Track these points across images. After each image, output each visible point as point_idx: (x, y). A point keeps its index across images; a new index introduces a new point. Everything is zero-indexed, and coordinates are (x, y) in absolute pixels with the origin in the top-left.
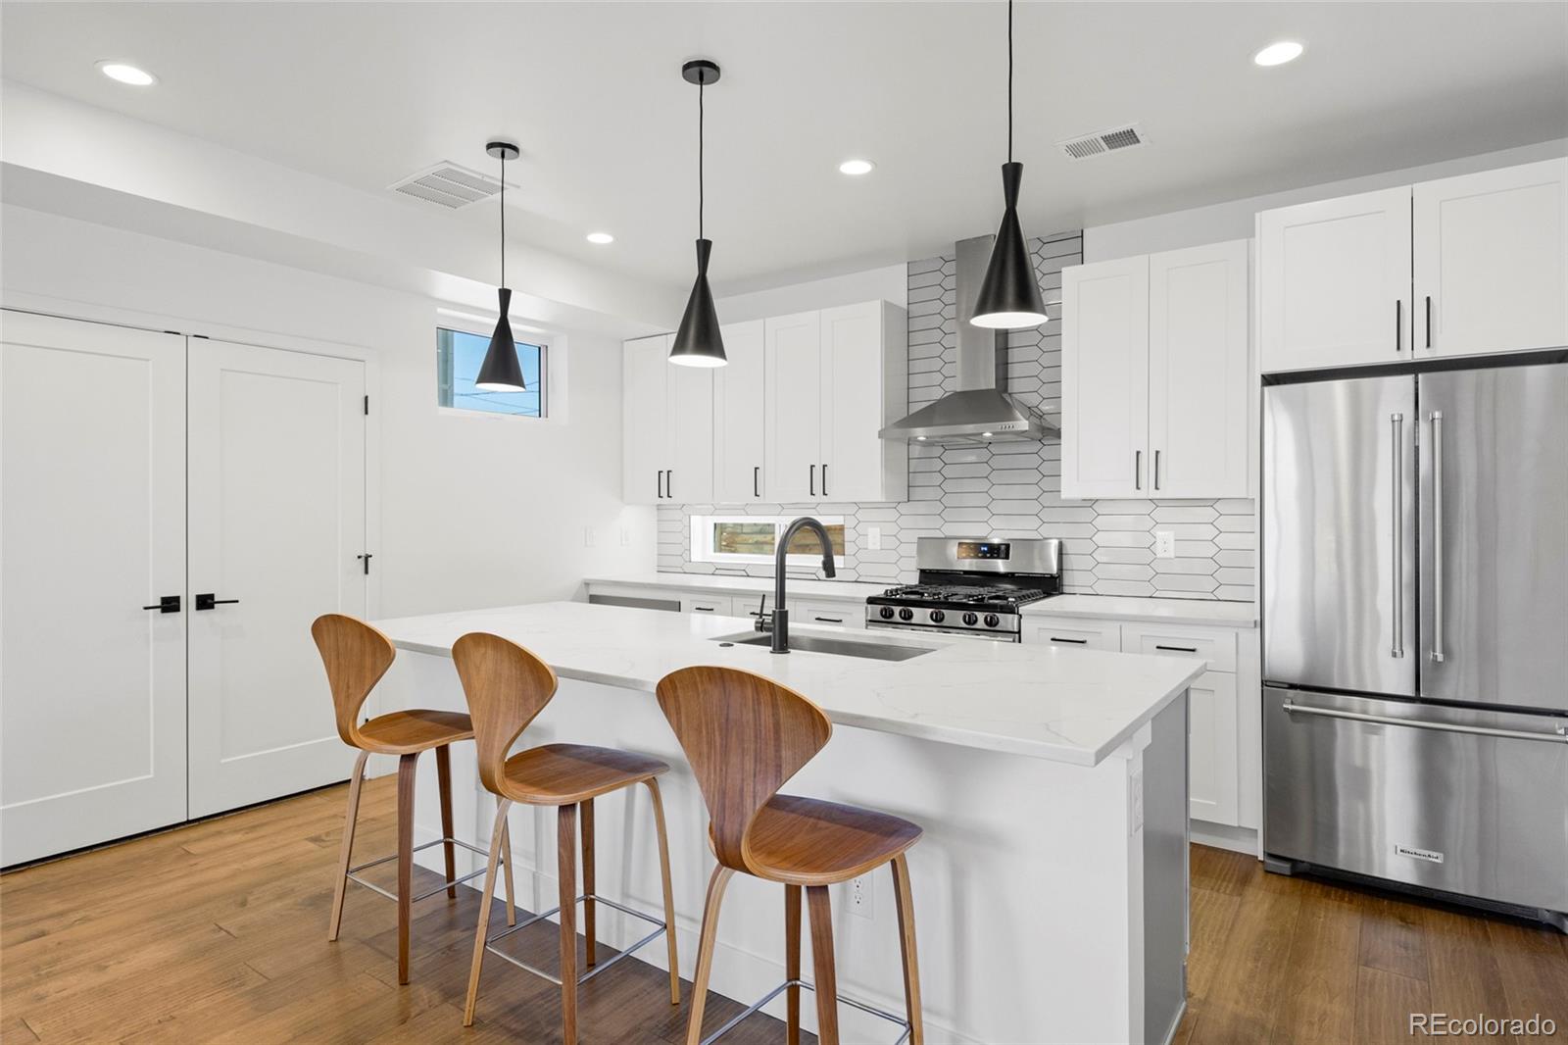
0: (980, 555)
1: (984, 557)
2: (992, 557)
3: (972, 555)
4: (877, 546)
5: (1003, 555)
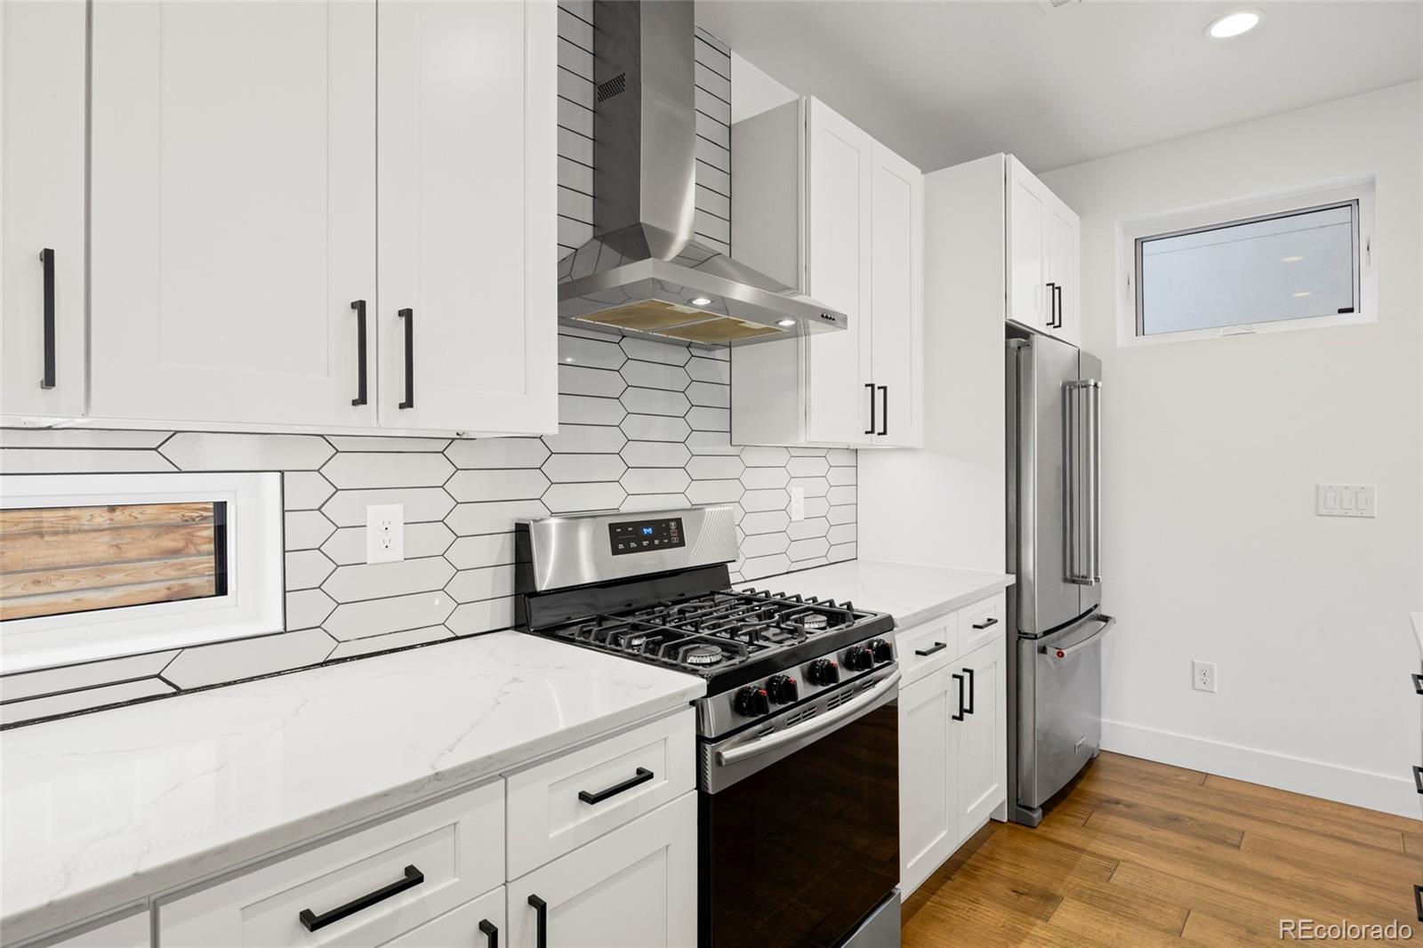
1: (651, 547)
3: (633, 545)
4: (397, 554)
5: (675, 540)
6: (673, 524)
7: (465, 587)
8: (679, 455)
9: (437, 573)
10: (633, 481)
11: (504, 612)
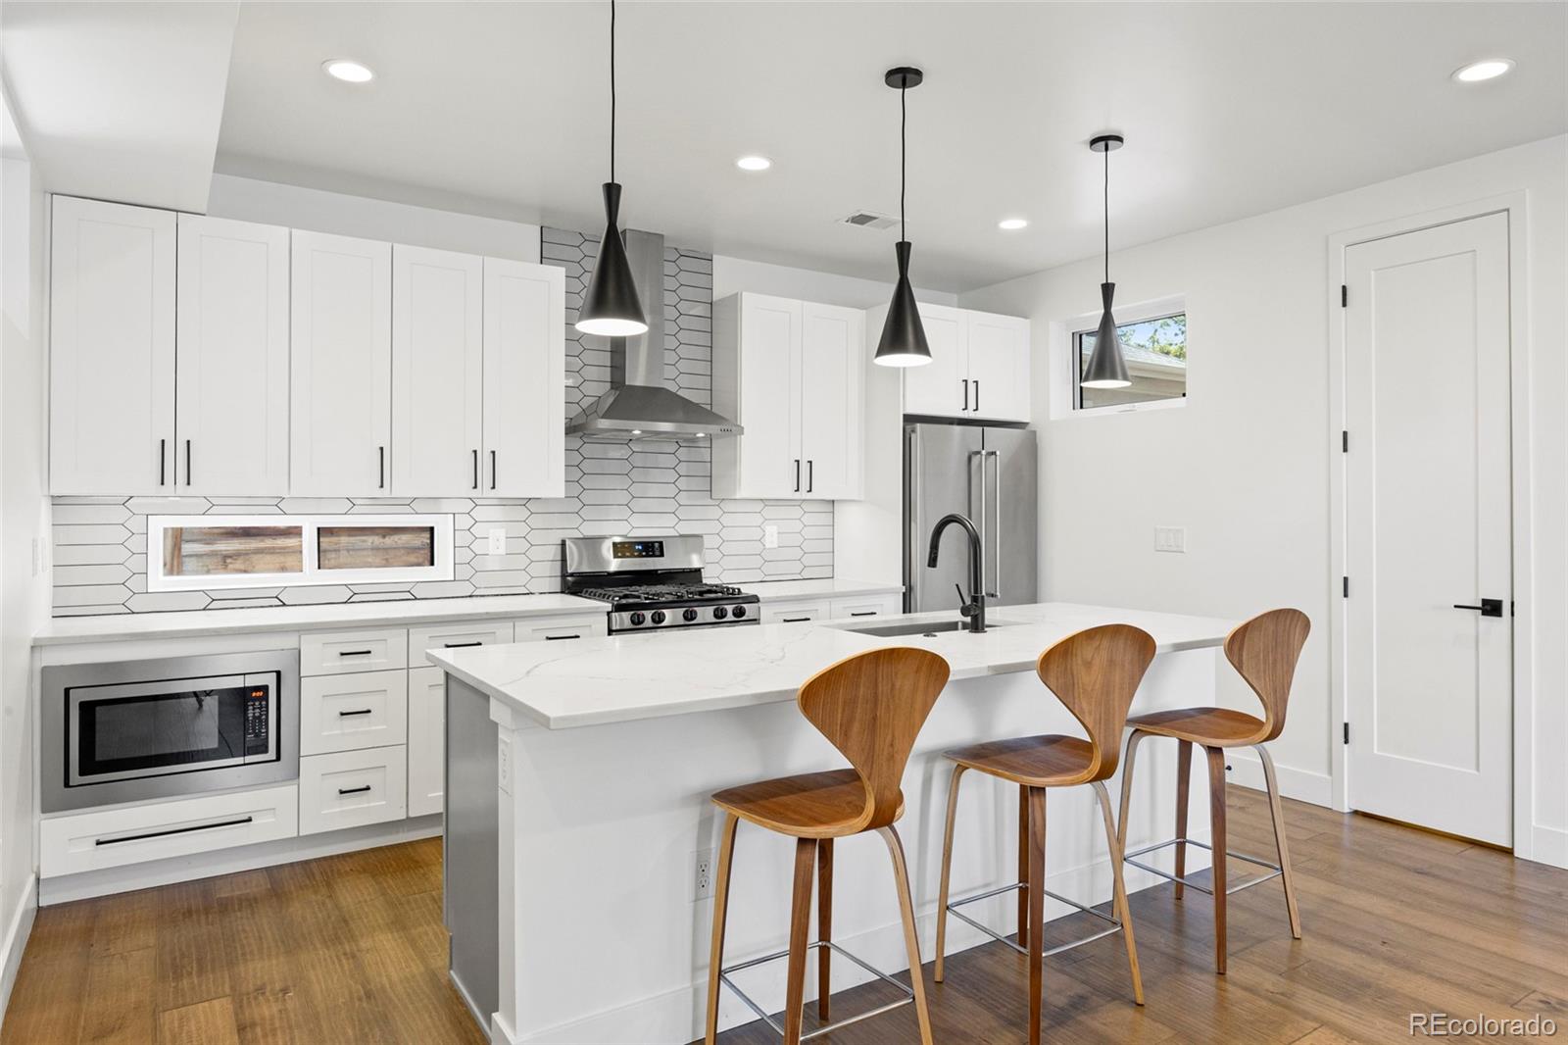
0: (636, 554)
1: (640, 556)
2: (647, 556)
3: (628, 554)
4: (502, 551)
5: (657, 553)
6: (657, 545)
7: (535, 569)
8: (671, 505)
9: (522, 562)
10: (636, 520)
11: (557, 584)
